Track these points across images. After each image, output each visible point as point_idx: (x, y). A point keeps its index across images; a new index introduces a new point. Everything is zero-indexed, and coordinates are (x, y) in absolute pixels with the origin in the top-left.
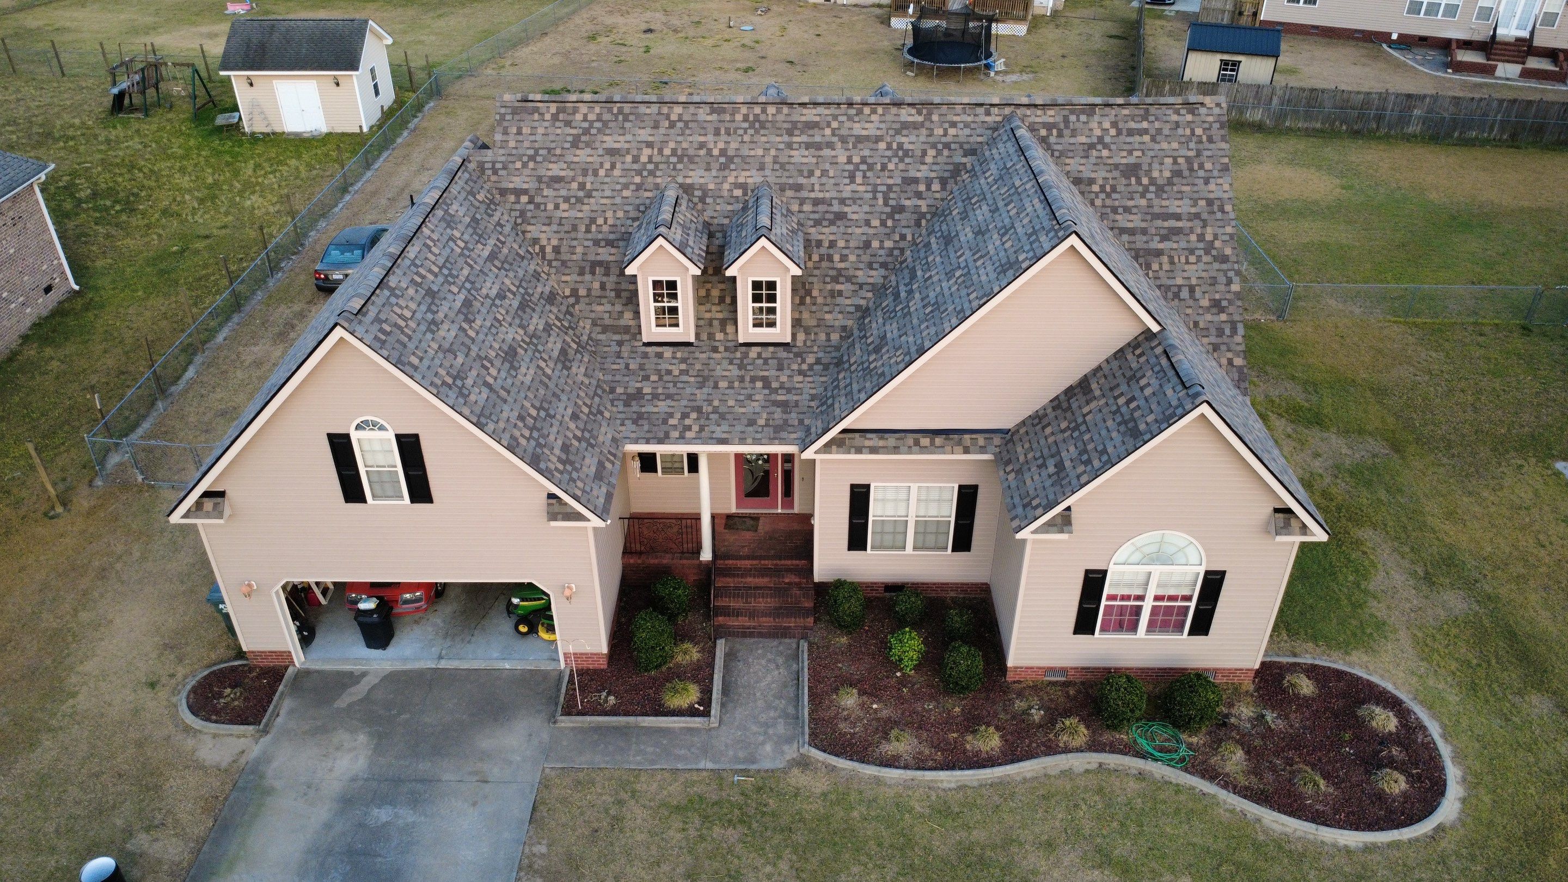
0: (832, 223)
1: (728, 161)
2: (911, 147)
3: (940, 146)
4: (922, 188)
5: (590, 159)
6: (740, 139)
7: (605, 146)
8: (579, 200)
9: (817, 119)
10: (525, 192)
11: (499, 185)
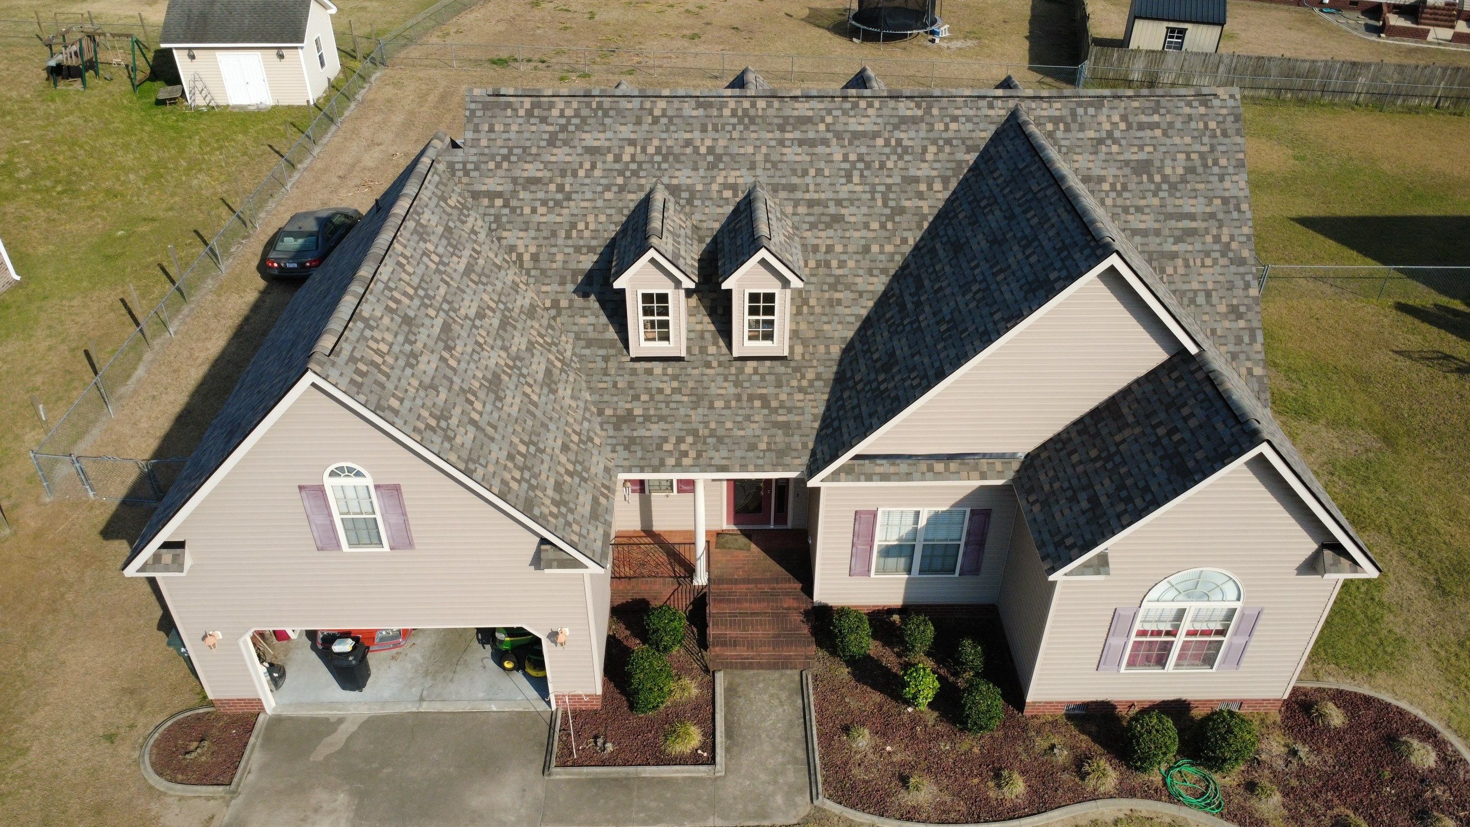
0: (828, 226)
1: (716, 160)
2: (910, 143)
3: (941, 143)
4: (923, 187)
5: (568, 159)
6: (728, 136)
7: (584, 144)
8: (558, 203)
9: (810, 113)
10: (499, 195)
11: (471, 188)
